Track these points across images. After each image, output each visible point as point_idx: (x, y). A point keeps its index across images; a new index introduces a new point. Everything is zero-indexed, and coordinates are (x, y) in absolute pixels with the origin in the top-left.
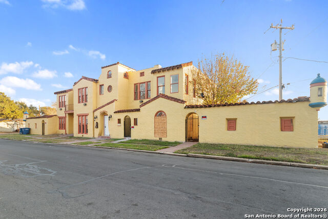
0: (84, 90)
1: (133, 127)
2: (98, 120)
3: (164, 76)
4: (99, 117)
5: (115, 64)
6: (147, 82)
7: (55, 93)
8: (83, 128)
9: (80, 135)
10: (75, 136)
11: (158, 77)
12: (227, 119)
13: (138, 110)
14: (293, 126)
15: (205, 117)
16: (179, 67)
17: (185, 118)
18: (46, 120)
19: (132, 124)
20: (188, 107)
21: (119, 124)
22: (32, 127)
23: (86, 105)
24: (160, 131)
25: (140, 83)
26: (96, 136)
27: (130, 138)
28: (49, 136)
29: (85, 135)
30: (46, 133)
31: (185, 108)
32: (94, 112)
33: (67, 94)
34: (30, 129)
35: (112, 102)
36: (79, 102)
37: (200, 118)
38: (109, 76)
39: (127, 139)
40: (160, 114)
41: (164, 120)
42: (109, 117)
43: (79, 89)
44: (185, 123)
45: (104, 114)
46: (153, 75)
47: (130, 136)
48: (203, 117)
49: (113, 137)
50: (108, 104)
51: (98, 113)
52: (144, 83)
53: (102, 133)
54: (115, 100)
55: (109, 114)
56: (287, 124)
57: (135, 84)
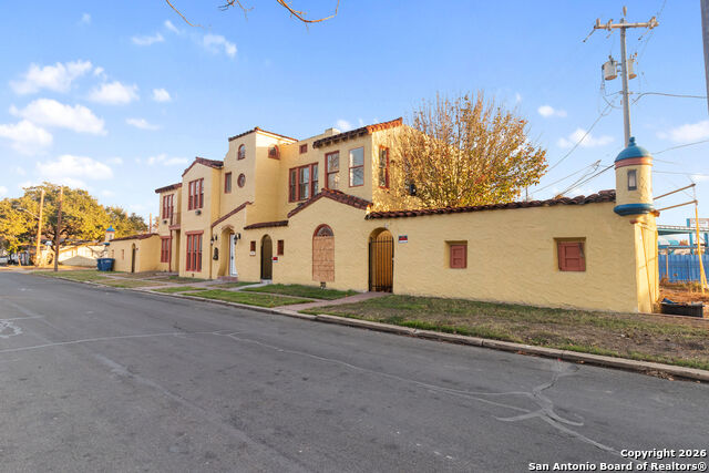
0: (198, 183)
1: (276, 259)
2: (219, 245)
3: (338, 152)
4: (220, 237)
5: (251, 132)
6: (313, 165)
7: (157, 191)
8: (194, 261)
9: (189, 274)
10: (181, 275)
11: (327, 155)
12: (448, 242)
13: (285, 224)
14: (584, 258)
15: (405, 238)
16: (363, 132)
17: (367, 241)
18: (138, 243)
19: (275, 254)
20: (373, 216)
21: (253, 253)
22: (117, 257)
23: (199, 213)
24: (322, 268)
25: (300, 168)
26: (215, 276)
27: (270, 282)
28: (141, 275)
29: (197, 275)
30: (136, 271)
31: (367, 217)
32: (212, 227)
33: (176, 192)
34: (113, 261)
35: (242, 207)
36: (190, 209)
37: (396, 240)
38: (241, 156)
39: (266, 282)
40: (323, 231)
41: (330, 244)
42: (236, 238)
43: (190, 183)
44: (367, 251)
45: (228, 231)
46: (317, 149)
47: (271, 278)
48: (401, 238)
49: (242, 278)
50: (236, 211)
51: (218, 230)
52: (307, 166)
53: (225, 270)
54: (248, 203)
55: (236, 231)
56: (571, 254)
57: (291, 170)
